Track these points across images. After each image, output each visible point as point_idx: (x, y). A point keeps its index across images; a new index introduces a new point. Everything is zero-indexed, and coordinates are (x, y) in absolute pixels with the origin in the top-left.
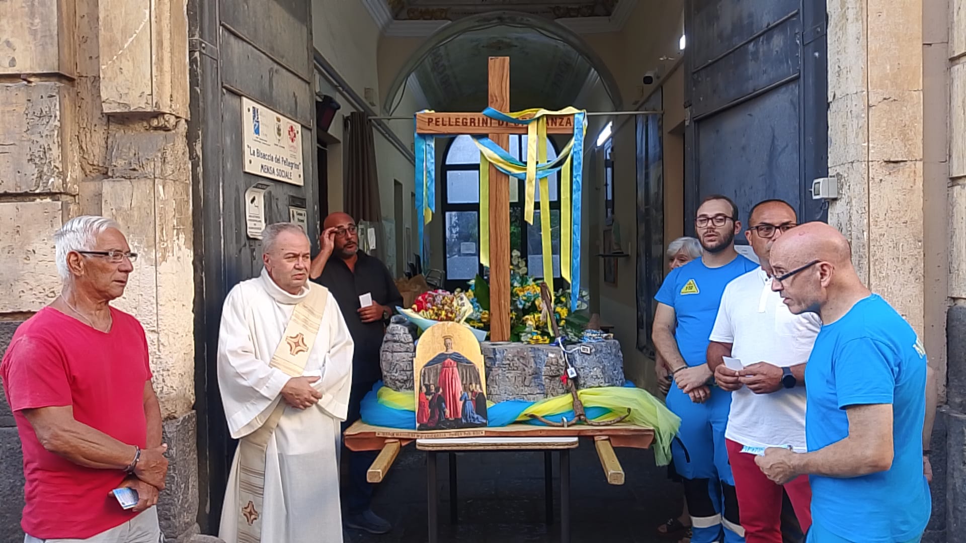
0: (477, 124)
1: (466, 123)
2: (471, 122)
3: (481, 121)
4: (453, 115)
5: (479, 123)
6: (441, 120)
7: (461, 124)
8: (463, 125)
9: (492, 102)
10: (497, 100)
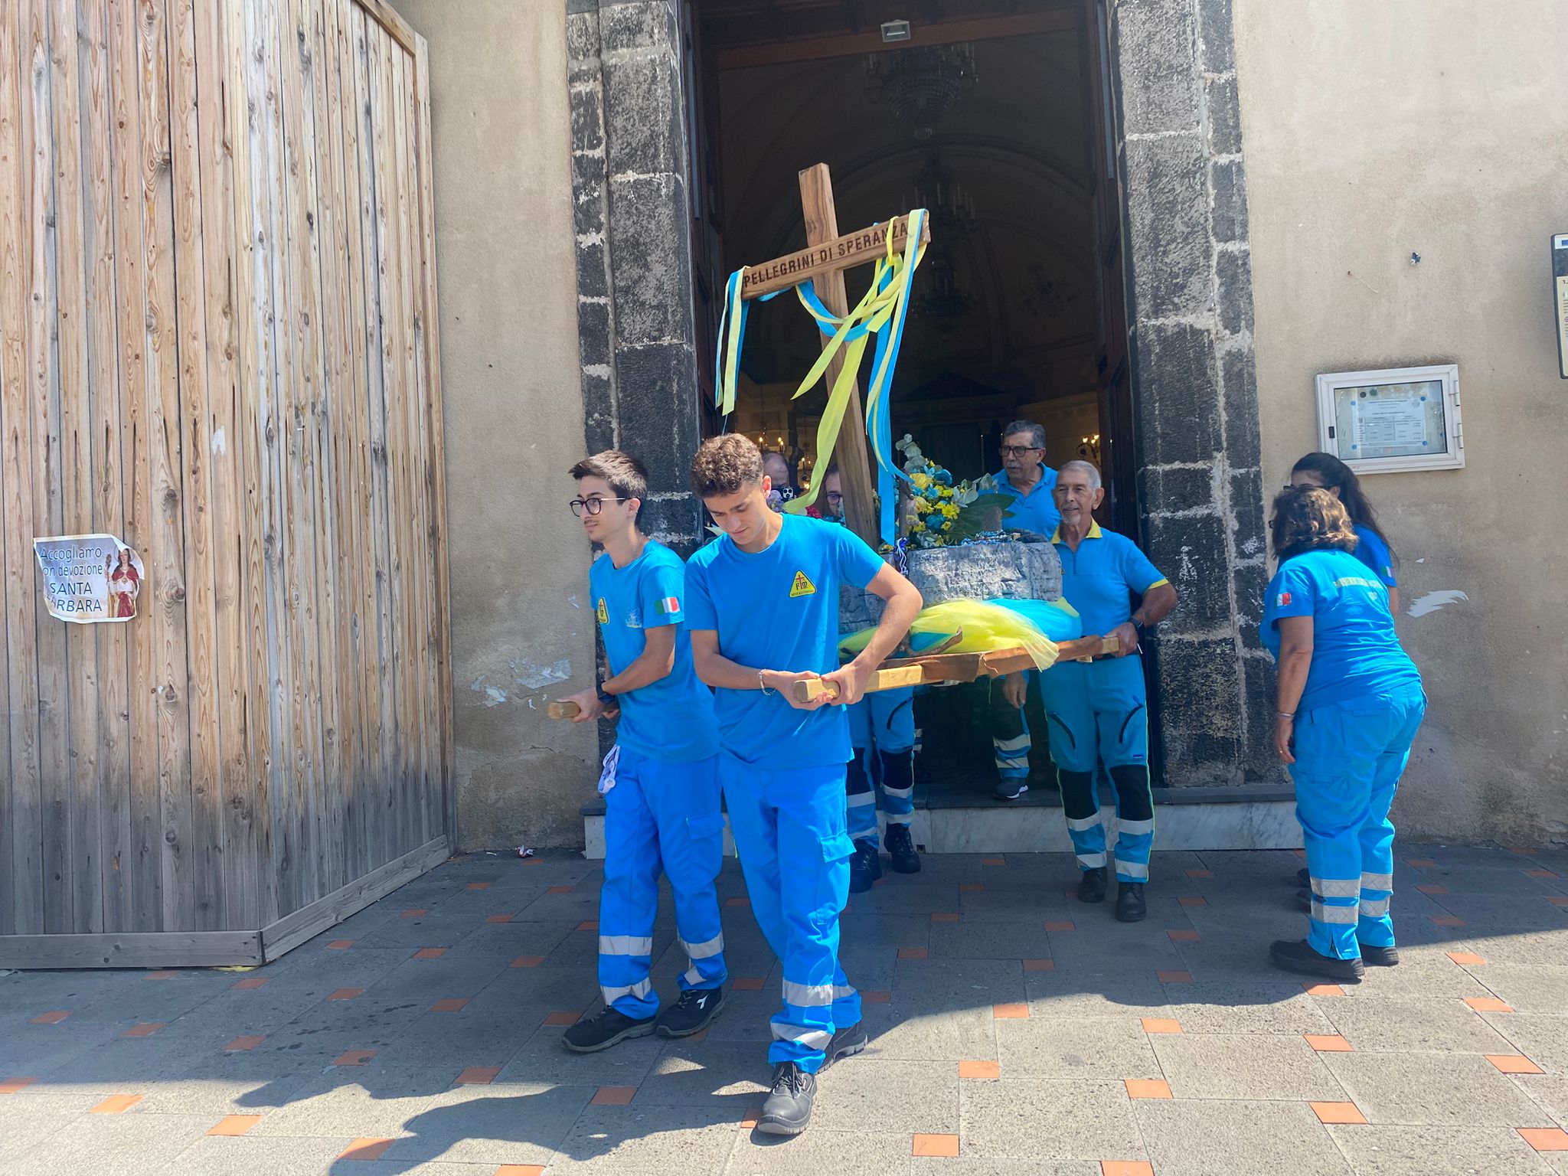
0: (797, 268)
1: (785, 269)
2: (790, 267)
3: (801, 263)
4: (770, 264)
5: (799, 266)
6: (758, 275)
7: (780, 273)
8: (782, 274)
9: (810, 232)
10: (815, 228)
